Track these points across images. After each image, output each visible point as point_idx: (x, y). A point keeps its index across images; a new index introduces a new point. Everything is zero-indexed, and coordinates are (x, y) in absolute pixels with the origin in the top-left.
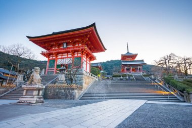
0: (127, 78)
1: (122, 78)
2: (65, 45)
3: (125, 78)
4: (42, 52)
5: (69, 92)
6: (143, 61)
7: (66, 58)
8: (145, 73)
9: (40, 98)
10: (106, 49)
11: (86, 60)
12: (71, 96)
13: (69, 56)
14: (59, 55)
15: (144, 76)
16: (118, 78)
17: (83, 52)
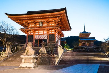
0: (84, 50)
1: (80, 50)
2: (41, 23)
3: (82, 50)
4: (21, 28)
5: (51, 60)
6: (94, 38)
7: (42, 34)
8: (95, 47)
9: (35, 64)
10: (71, 29)
11: (57, 36)
12: (53, 63)
13: (44, 33)
14: (36, 32)
15: (95, 48)
16: (78, 50)
17: (56, 30)
